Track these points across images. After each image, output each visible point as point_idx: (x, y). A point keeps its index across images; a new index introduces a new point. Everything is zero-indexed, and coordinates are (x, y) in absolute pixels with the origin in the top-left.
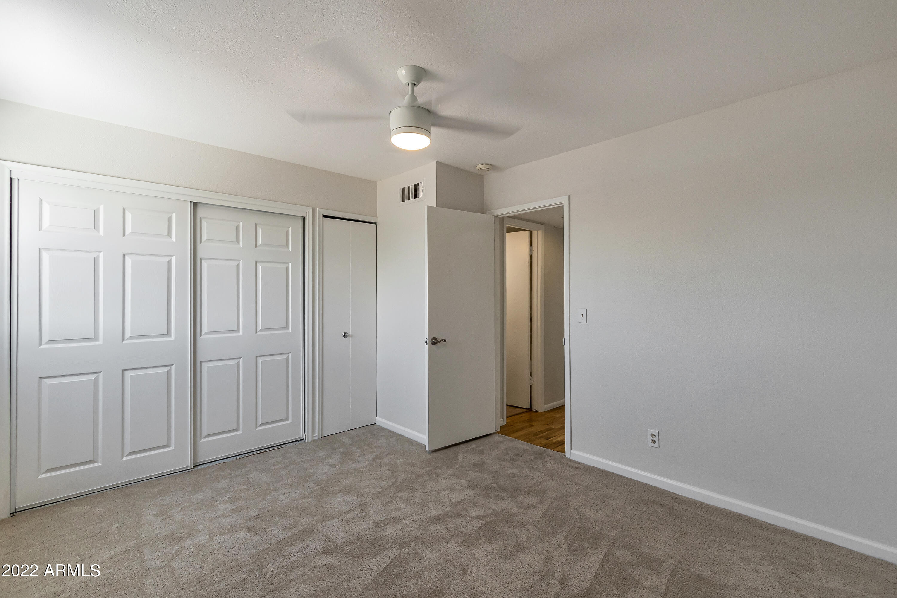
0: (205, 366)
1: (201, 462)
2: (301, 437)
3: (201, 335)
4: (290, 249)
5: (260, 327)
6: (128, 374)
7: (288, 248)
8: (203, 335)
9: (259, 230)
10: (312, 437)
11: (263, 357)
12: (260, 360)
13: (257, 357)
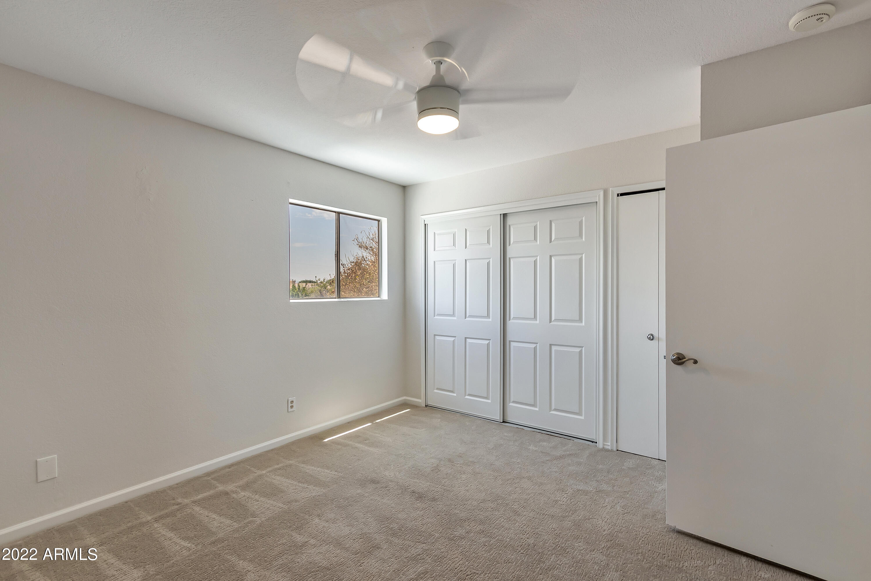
0: (513, 344)
1: (510, 421)
2: (594, 439)
3: (510, 320)
4: (584, 239)
5: (553, 319)
6: (468, 341)
7: (582, 239)
8: (512, 320)
9: (553, 225)
10: (604, 445)
11: (557, 347)
12: (554, 348)
13: (551, 345)
